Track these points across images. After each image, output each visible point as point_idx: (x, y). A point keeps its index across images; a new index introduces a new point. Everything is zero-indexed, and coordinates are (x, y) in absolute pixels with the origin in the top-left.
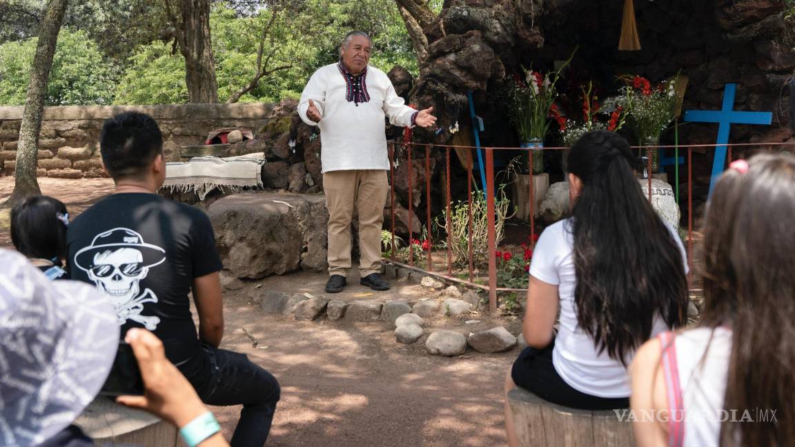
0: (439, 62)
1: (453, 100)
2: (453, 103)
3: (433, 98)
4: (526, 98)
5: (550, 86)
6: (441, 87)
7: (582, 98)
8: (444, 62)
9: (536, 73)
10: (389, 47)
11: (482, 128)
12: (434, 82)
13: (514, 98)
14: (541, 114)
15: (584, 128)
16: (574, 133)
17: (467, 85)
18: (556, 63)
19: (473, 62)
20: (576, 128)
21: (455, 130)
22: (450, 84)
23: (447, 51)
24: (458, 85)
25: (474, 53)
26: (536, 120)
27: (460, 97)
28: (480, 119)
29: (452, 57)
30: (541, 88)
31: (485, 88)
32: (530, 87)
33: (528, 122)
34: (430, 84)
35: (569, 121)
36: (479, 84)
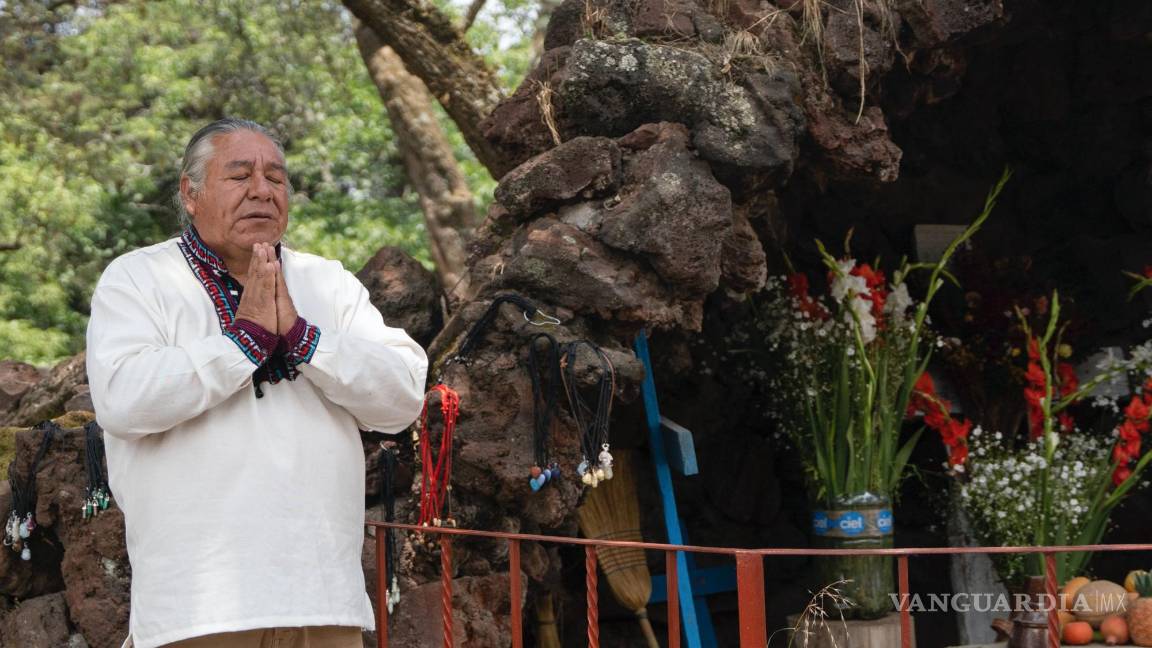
0: (538, 234)
1: (592, 369)
2: (591, 378)
3: (520, 363)
4: (831, 354)
5: (911, 311)
6: (548, 324)
7: (1016, 352)
8: (558, 234)
9: (866, 268)
10: (329, 184)
11: (691, 466)
12: (522, 307)
13: (792, 356)
14: (886, 409)
15: (1033, 457)
16: (999, 474)
17: (639, 313)
18: (925, 235)
19: (661, 235)
20: (1004, 456)
21: (600, 474)
22: (576, 313)
23: (566, 195)
24: (607, 315)
25: (662, 203)
26: (868, 431)
27: (617, 358)
28: (685, 436)
29: (584, 217)
30: (883, 320)
31: (698, 326)
32: (848, 318)
33: (840, 436)
34: (509, 311)
35: (978, 431)
36: (677, 311)
